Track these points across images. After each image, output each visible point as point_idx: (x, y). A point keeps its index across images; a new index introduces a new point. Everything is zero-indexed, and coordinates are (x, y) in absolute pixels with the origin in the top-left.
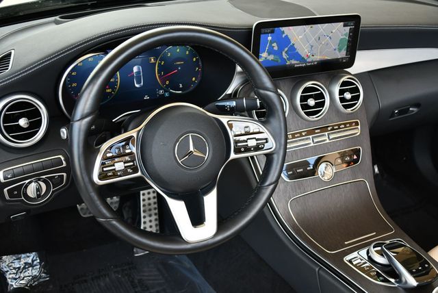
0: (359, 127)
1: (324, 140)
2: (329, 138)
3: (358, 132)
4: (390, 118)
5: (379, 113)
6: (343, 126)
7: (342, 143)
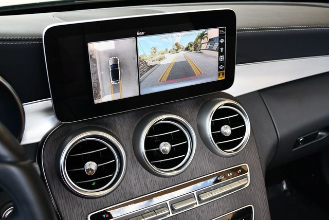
0: (248, 174)
1: (193, 205)
2: (199, 199)
3: (246, 182)
4: (294, 148)
5: (278, 145)
6: (222, 177)
7: (221, 204)
